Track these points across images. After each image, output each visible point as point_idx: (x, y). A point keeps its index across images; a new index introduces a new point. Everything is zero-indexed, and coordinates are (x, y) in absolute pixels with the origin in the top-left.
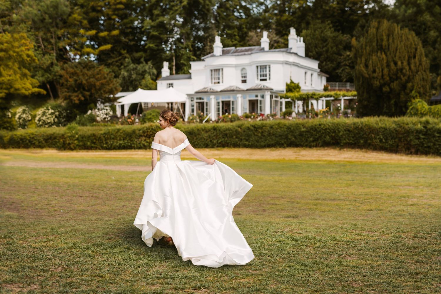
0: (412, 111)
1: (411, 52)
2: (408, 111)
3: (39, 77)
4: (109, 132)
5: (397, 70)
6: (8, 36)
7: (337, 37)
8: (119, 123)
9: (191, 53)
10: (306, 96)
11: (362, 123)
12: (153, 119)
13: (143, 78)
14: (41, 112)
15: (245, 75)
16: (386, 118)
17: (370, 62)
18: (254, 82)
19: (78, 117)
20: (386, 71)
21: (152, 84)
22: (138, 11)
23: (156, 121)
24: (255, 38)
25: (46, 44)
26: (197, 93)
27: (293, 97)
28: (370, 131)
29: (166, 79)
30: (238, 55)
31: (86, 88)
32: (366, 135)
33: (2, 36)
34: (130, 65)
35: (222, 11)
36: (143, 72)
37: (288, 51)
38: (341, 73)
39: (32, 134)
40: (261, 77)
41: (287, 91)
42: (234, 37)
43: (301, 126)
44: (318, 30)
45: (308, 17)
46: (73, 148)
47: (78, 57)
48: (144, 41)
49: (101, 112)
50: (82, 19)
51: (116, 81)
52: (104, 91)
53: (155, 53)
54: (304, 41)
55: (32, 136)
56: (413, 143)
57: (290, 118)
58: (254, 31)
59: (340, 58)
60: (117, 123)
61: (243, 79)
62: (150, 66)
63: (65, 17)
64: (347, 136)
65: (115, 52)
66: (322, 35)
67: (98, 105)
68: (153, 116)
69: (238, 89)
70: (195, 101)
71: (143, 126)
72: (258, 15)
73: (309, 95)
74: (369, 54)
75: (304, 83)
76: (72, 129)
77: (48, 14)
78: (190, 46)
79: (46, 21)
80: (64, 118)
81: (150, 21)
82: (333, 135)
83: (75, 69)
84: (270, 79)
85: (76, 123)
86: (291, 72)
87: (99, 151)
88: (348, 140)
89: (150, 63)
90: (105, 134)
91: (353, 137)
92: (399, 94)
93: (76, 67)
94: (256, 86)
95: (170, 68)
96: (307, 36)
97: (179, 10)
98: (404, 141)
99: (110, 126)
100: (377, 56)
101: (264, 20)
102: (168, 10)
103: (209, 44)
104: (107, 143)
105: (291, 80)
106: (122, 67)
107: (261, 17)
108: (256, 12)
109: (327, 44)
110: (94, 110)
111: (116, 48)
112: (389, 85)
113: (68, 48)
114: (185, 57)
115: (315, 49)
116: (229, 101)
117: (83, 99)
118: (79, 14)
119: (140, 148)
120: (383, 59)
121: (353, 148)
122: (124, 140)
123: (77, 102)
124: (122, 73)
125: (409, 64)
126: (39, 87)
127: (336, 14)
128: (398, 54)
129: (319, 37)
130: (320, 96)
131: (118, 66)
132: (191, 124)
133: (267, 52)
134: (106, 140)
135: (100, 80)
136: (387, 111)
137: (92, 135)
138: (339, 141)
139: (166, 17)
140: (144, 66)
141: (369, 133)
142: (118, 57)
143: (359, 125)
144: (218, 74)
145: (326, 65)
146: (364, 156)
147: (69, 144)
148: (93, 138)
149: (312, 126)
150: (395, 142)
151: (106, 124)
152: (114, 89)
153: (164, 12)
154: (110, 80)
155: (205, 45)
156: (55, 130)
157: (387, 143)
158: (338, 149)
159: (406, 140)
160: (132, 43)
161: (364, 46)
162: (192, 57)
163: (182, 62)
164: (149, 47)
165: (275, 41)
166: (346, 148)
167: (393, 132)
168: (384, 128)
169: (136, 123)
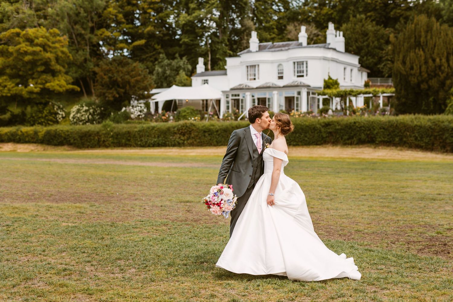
0: (451, 109)
1: (450, 49)
2: (447, 109)
3: (73, 73)
4: (144, 130)
5: (435, 67)
6: (43, 30)
7: (378, 31)
8: (153, 120)
9: (227, 48)
10: (344, 93)
11: (397, 121)
12: (188, 117)
13: (178, 74)
14: (76, 109)
15: (282, 71)
16: (421, 116)
17: (408, 59)
18: (290, 78)
19: (112, 114)
20: (424, 68)
21: (187, 79)
22: (174, 5)
23: (191, 119)
24: (294, 32)
25: (79, 39)
26: (232, 89)
27: (330, 94)
28: (406, 129)
29: (202, 75)
30: (275, 51)
31: (121, 85)
32: (401, 133)
33: (38, 31)
34: (164, 60)
35: (259, 4)
36: (177, 68)
37: (327, 47)
38: (382, 68)
39: (68, 131)
40: (298, 73)
41: (325, 88)
42: (272, 31)
43: (336, 124)
44: (359, 23)
45: (349, 11)
46: (108, 145)
47: (112, 52)
48: (179, 35)
49: (135, 109)
50: (116, 13)
51: (150, 78)
52: (139, 88)
53: (190, 47)
54: (344, 36)
55: (67, 133)
56: (448, 141)
57: (326, 116)
58: (293, 25)
59: (382, 53)
60: (151, 121)
61: (280, 75)
62: (185, 61)
63: (100, 11)
64: (382, 133)
65: (149, 47)
66: (363, 29)
67: (132, 102)
68: (188, 113)
69: (274, 86)
70: (231, 97)
71: (177, 123)
72: (297, 8)
73: (347, 92)
74: (407, 51)
75: (343, 79)
76: (107, 127)
77: (84, 8)
78: (226, 41)
79: (81, 15)
80: (98, 115)
81: (186, 15)
82: (368, 132)
83: (110, 66)
84: (307, 75)
85: (111, 120)
86: (329, 68)
87: (134, 148)
88: (384, 137)
89: (184, 58)
90: (140, 131)
91: (388, 135)
92: (437, 92)
93: (111, 64)
94: (292, 83)
95: (205, 64)
96: (347, 30)
97: (216, 3)
98: (439, 139)
99: (144, 123)
100: (415, 52)
101: (304, 13)
102: (205, 4)
103: (246, 38)
104: (141, 140)
105: (329, 76)
106: (156, 62)
107: (300, 11)
108: (295, 6)
109: (368, 39)
110: (128, 107)
111: (150, 43)
112: (427, 82)
113: (101, 43)
114: (221, 52)
115: (355, 44)
116: (265, 98)
117: (117, 96)
118: (114, 8)
119: (174, 146)
120: (421, 56)
121: (388, 146)
122: (158, 137)
123: (112, 99)
124: (156, 68)
125: (448, 60)
126: (73, 84)
127: (378, 7)
128: (436, 51)
129: (360, 31)
130: (358, 93)
131: (152, 61)
132: (226, 121)
133: (305, 47)
134: (140, 137)
135: (135, 77)
136: (426, 108)
137: (127, 133)
138: (374, 139)
139: (203, 10)
140: (178, 62)
141: (404, 131)
142: (152, 52)
143: (394, 123)
144: (254, 71)
145: (367, 60)
146: (399, 154)
147: (104, 141)
148: (128, 135)
149: (347, 124)
150: (430, 140)
151: (140, 121)
152: (148, 86)
153: (200, 6)
154: (145, 76)
155: (241, 39)
156: (90, 127)
157: (423, 141)
158: (373, 146)
159: (442, 138)
160: (167, 38)
161: (402, 43)
162: (228, 51)
163: (217, 56)
164: (184, 42)
165: (315, 34)
166: (381, 146)
167: (428, 130)
168: (419, 126)
169: (170, 120)
